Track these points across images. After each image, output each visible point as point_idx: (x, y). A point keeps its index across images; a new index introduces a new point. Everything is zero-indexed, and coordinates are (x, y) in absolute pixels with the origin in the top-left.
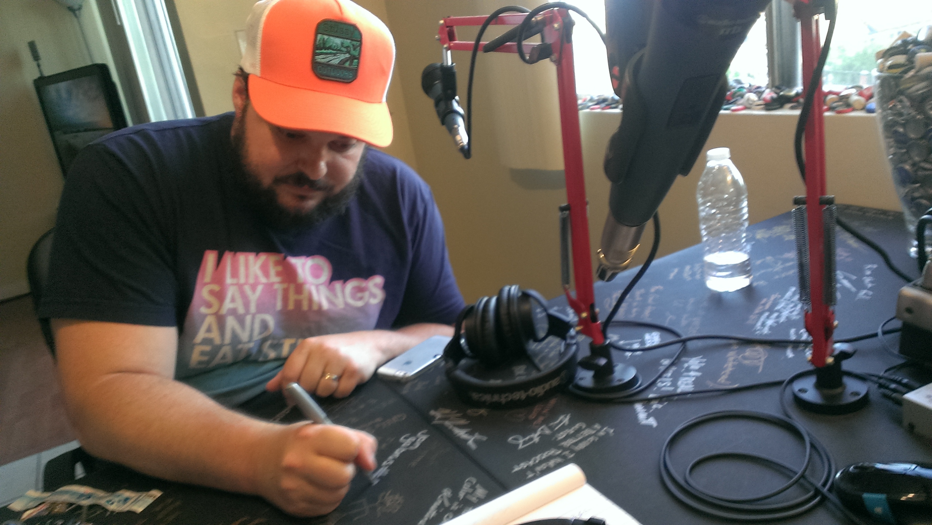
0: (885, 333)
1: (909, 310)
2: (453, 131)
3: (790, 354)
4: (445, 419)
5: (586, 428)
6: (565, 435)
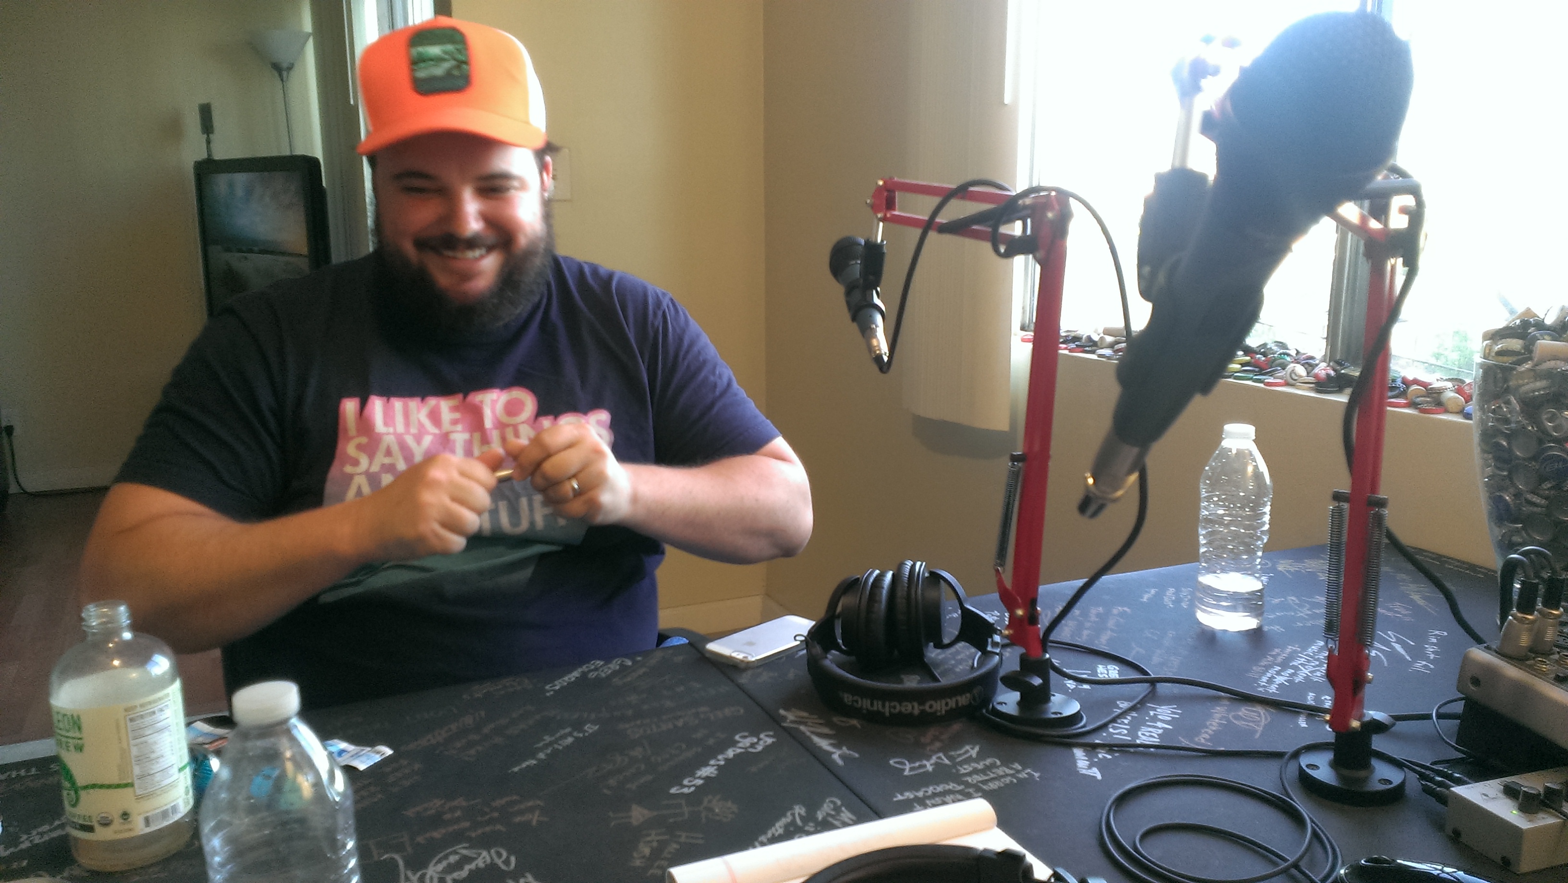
1: (1476, 681)
2: (867, 331)
3: (1302, 722)
4: (801, 723)
5: (1000, 766)
6: (971, 769)
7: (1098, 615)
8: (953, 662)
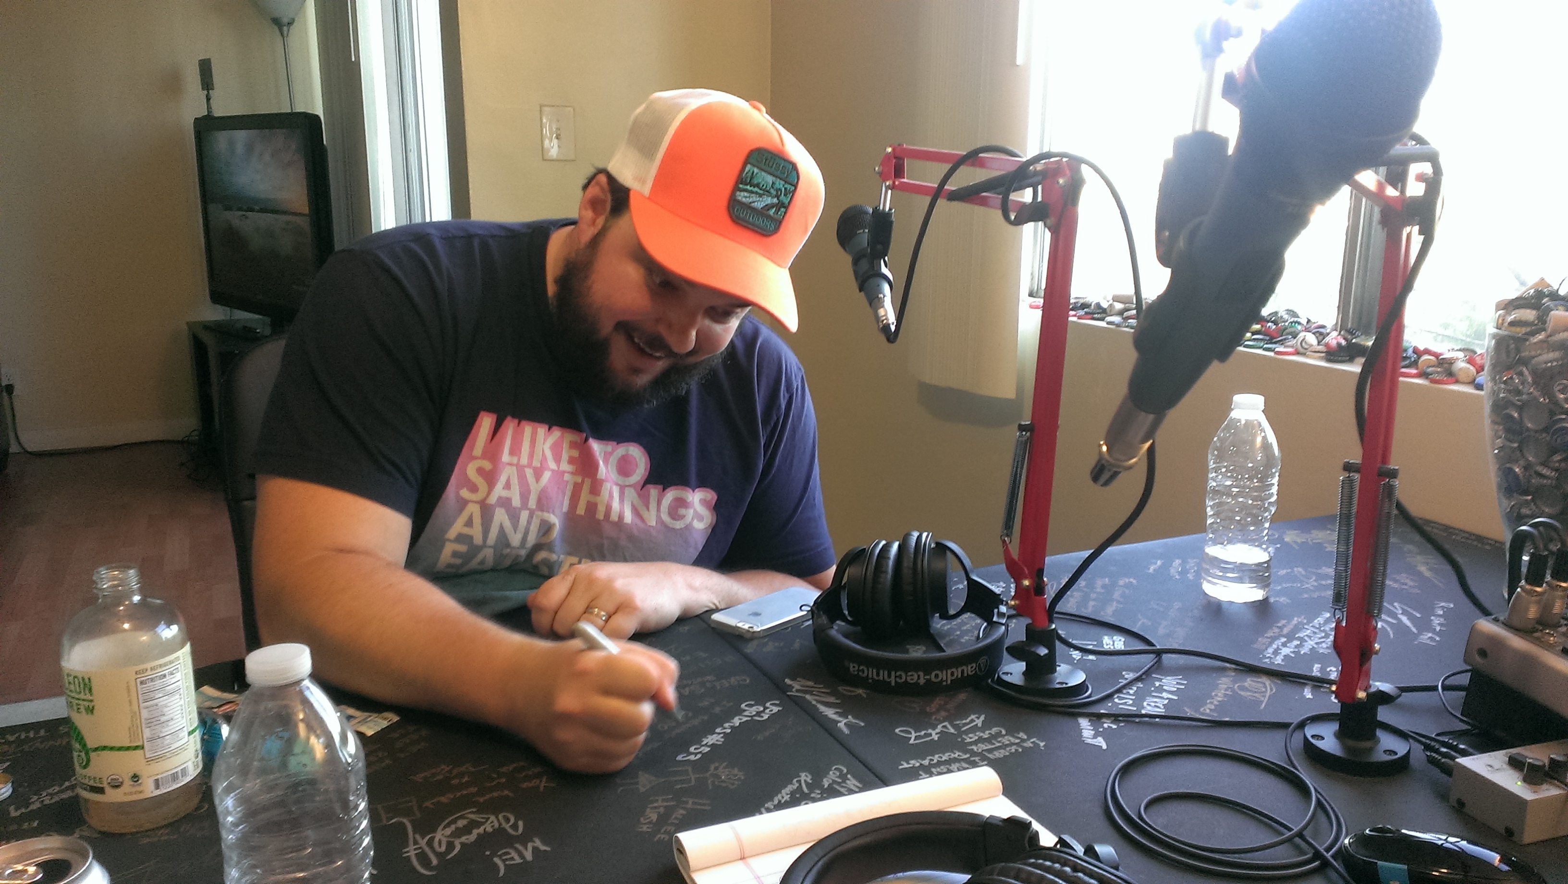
0: (1445, 688)
1: (1483, 653)
2: (874, 301)
3: (1308, 693)
4: (806, 692)
5: (1005, 735)
6: (977, 738)
7: (1104, 586)
8: (958, 633)
